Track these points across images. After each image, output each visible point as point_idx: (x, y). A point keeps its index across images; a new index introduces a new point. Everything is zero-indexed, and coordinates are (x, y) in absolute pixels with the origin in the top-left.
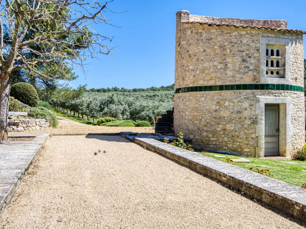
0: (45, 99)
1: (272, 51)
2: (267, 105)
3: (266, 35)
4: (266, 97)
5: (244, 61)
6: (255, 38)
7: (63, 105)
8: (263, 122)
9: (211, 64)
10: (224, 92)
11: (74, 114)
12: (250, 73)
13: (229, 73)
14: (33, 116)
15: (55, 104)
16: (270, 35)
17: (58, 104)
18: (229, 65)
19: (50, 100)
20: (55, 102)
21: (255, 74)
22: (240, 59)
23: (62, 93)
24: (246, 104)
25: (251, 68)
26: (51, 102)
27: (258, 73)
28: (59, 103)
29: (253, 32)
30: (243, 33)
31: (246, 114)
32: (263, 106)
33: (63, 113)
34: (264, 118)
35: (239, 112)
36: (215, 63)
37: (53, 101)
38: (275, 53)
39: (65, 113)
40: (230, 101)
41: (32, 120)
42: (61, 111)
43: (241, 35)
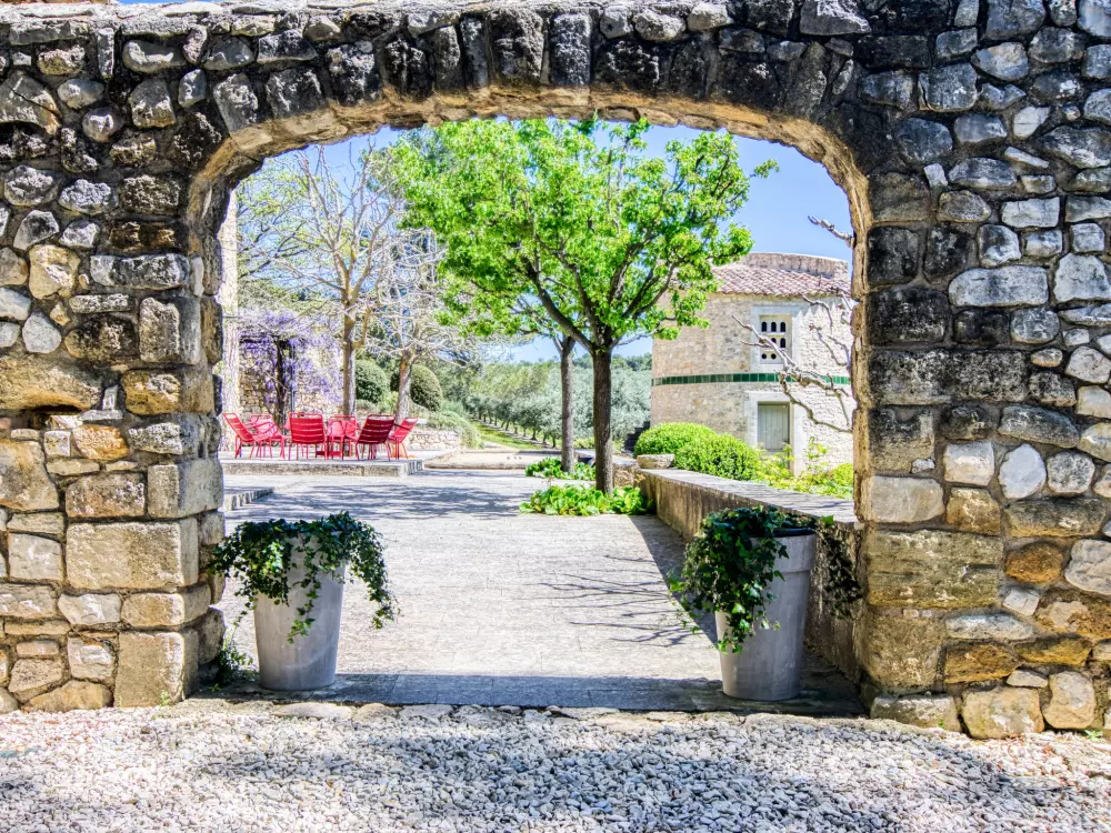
0: (455, 393)
1: (774, 325)
2: (761, 404)
3: (759, 303)
4: (760, 392)
5: (728, 340)
6: (743, 308)
7: (503, 413)
8: (755, 428)
9: (686, 344)
10: (702, 386)
11: (534, 439)
12: (736, 358)
13: (709, 358)
14: (434, 427)
15: (481, 409)
16: (766, 303)
17: (490, 409)
18: (708, 347)
19: (469, 399)
20: (481, 402)
21: (743, 358)
22: (722, 337)
23: (497, 380)
24: (730, 403)
25: (738, 350)
26: (473, 405)
27: (748, 358)
28: (494, 406)
29: (741, 299)
30: (727, 300)
31: (730, 416)
32: (755, 406)
33: (503, 435)
34: (756, 422)
35: (721, 414)
36: (692, 344)
37: (476, 400)
38: (778, 327)
39: (509, 436)
40: (710, 398)
41: (432, 432)
42: (498, 429)
43: (724, 304)
